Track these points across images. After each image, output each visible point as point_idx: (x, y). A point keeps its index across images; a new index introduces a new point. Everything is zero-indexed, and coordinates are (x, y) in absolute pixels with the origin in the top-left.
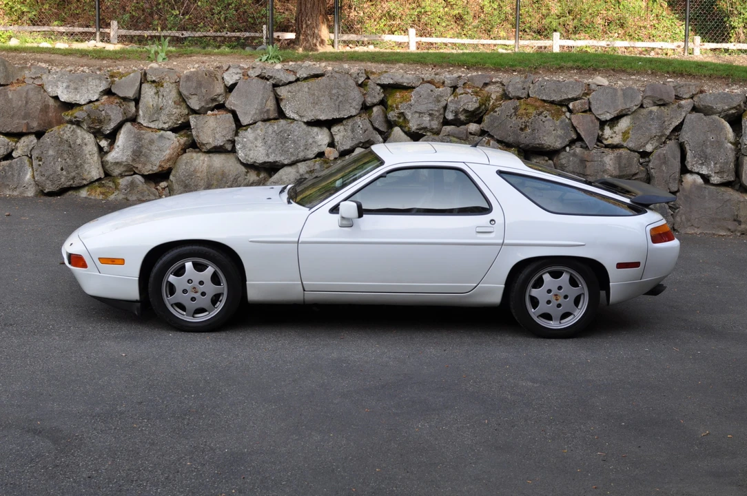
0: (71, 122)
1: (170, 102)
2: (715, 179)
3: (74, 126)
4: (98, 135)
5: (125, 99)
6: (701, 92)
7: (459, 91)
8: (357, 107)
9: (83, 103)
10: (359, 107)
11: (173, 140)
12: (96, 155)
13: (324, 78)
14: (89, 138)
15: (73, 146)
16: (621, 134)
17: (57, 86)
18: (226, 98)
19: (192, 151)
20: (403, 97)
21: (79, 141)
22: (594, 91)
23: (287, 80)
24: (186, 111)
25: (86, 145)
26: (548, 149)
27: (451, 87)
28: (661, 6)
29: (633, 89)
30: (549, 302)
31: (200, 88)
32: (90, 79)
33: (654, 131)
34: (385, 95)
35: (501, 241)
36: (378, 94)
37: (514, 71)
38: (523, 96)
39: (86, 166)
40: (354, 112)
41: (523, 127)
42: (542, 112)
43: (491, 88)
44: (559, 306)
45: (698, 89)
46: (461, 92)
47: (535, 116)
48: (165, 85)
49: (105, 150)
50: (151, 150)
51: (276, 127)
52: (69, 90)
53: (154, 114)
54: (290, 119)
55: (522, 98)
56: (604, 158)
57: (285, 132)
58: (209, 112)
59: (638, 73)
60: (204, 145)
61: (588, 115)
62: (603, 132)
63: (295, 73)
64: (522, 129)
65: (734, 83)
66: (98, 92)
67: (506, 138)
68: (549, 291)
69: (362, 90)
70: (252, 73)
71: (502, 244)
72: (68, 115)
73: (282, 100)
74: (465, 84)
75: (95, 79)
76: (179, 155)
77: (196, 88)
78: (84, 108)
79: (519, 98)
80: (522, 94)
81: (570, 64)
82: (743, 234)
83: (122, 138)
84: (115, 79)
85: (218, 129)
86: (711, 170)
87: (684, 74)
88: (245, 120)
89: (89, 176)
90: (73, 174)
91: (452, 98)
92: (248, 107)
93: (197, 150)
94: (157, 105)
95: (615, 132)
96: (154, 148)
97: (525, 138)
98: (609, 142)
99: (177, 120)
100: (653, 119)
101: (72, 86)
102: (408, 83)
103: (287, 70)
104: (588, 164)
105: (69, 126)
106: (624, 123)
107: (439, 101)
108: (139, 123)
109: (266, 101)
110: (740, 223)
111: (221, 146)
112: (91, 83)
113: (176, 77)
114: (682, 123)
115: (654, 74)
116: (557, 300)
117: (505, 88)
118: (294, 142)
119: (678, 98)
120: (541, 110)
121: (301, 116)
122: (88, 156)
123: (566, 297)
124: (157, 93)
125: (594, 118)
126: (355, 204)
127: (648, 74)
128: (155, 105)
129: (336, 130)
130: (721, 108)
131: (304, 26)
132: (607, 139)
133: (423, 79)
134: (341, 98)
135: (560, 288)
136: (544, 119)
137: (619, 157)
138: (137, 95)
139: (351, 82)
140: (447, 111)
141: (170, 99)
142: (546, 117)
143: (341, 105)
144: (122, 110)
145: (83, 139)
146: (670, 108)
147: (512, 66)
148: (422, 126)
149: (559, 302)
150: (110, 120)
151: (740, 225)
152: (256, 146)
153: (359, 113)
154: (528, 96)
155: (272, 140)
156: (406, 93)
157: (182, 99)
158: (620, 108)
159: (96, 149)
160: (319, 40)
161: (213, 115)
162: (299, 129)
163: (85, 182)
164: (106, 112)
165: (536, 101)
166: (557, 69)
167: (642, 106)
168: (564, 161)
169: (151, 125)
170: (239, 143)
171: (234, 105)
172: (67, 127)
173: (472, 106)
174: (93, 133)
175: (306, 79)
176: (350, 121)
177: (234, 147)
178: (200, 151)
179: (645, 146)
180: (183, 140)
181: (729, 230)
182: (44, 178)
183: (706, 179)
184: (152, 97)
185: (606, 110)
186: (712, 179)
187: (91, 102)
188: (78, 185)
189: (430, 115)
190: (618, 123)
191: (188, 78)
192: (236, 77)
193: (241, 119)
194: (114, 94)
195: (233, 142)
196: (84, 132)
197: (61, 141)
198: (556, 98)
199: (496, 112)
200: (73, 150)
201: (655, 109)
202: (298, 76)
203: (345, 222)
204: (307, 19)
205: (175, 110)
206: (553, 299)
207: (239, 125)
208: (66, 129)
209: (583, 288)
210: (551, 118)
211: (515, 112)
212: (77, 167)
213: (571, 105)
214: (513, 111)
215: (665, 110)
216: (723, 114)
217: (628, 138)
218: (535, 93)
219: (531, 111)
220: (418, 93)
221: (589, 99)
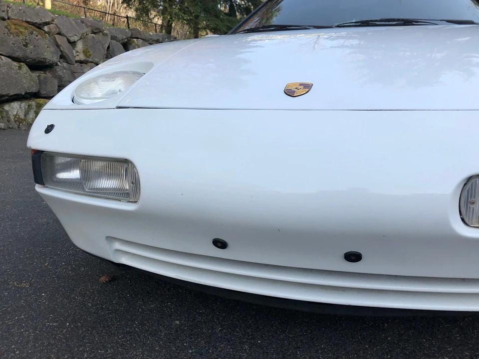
16: (82, 53)
26: (48, 64)
41: (25, 43)
47: (29, 35)
56: (84, 70)
67: (14, 54)
79: (4, 19)
95: (77, 52)
97: (30, 53)
98: (77, 58)
100: (97, 42)
106: (80, 45)
114: (109, 45)
120: (30, 30)
125: (66, 40)
130: (121, 38)
132: (75, 57)
136: (37, 38)
142: (37, 36)
154: (9, 18)
158: (81, 32)
165: (21, 22)
168: (60, 73)
185: (74, 33)
190: (76, 45)
198: (38, 21)
201: (93, 35)
210: (42, 38)
211: (9, 31)
213: (46, 28)
214: (7, 30)
215: (99, 37)
216: (121, 42)
217: (90, 55)
218: (16, 15)
219: (23, 31)
221: (56, 24)
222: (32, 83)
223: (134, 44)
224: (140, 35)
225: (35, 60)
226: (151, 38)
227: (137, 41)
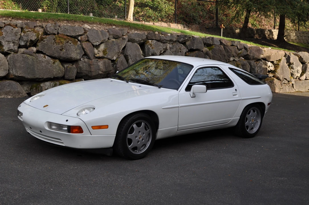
6: (128, 32)
16: (102, 52)
22: (88, 31)
26: (73, 60)
27: (20, 28)
29: (104, 31)
33: (116, 50)
37: (37, 21)
41: (61, 49)
43: (38, 29)
46: (26, 31)
47: (65, 43)
55: (56, 34)
56: (99, 63)
61: (88, 43)
64: (61, 50)
67: (53, 55)
79: (54, 34)
80: (55, 32)
91: (23, 34)
95: (99, 51)
97: (63, 54)
98: (98, 55)
100: (115, 45)
104: (92, 66)
106: (102, 47)
107: (16, 35)
114: (125, 47)
117: (45, 29)
119: (123, 35)
120: (68, 40)
125: (91, 44)
130: (138, 40)
132: (96, 54)
133: (5, 23)
136: (70, 45)
137: (105, 63)
140: (20, 40)
142: (70, 44)
146: (120, 40)
147: (35, 18)
148: (10, 49)
154: (58, 33)
158: (102, 39)
165: (64, 36)
167: (109, 39)
168: (81, 65)
173: (34, 38)
179: (113, 57)
185: (97, 40)
189: (13, 43)
190: (100, 47)
198: (73, 34)
199: (44, 41)
201: (114, 40)
210: (73, 44)
211: (55, 41)
213: (79, 38)
214: (54, 41)
215: (118, 41)
216: (138, 42)
217: (106, 53)
218: (62, 31)
219: (63, 41)
220: (6, 31)
221: (87, 35)
222: (59, 72)
223: (148, 44)
224: (155, 37)
225: (65, 58)
226: (165, 38)
227: (151, 41)
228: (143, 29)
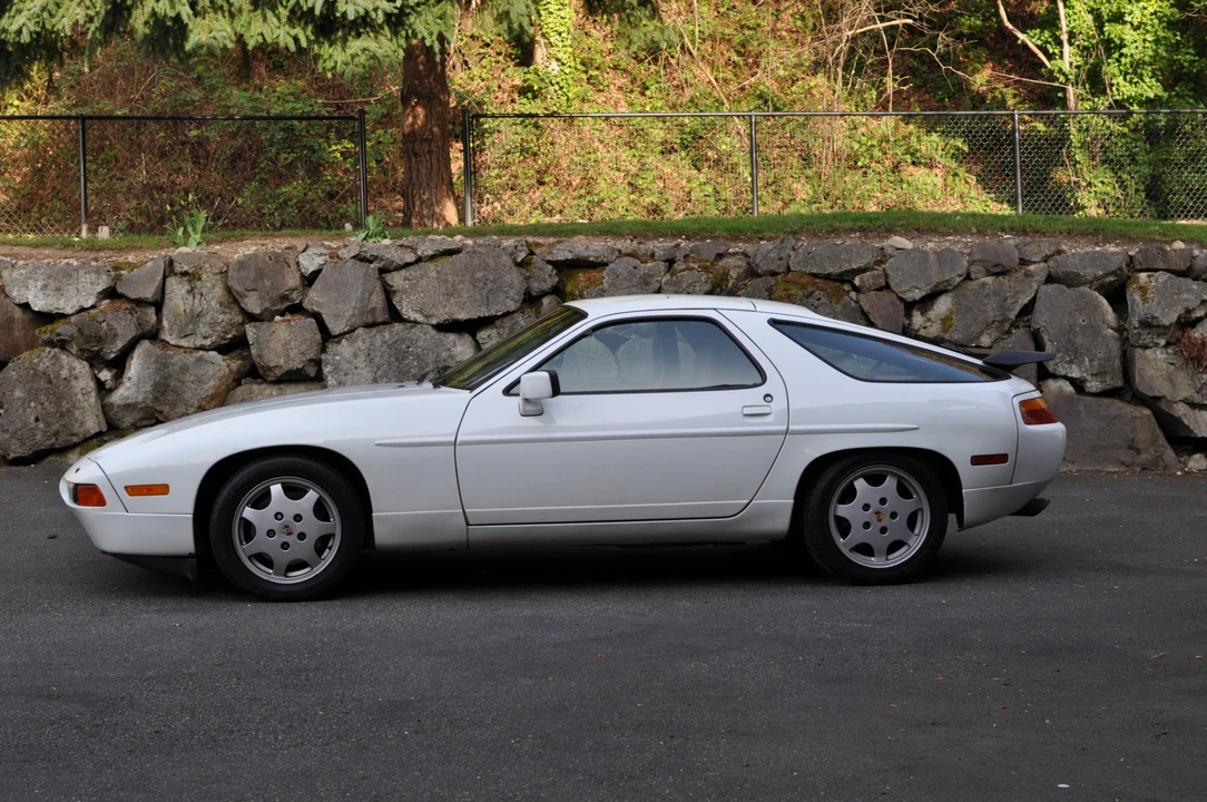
0: (50, 343)
1: (213, 303)
2: (1093, 385)
3: (56, 350)
4: (95, 362)
5: (140, 302)
6: (1059, 252)
7: (679, 266)
8: (517, 298)
9: (70, 313)
10: (520, 298)
11: (219, 365)
12: (93, 394)
13: (461, 255)
14: (82, 368)
15: (54, 381)
16: (939, 322)
17: (27, 287)
18: (304, 295)
19: (251, 383)
20: (589, 279)
21: (64, 373)
22: (891, 257)
23: (401, 260)
24: (239, 319)
25: (76, 378)
27: (665, 261)
28: (967, 182)
29: (953, 251)
30: (867, 525)
31: (262, 279)
32: (82, 272)
33: (991, 314)
34: (560, 280)
35: (785, 428)
36: (550, 276)
37: (762, 239)
38: (780, 271)
39: (77, 413)
40: (512, 306)
42: (813, 292)
43: (730, 261)
44: (883, 530)
45: (1053, 248)
46: (682, 267)
47: (801, 300)
48: (204, 276)
49: (107, 387)
50: (183, 382)
51: (387, 335)
52: (48, 292)
53: (187, 324)
54: (411, 322)
55: (778, 274)
57: (403, 342)
58: (278, 318)
59: (956, 232)
60: (270, 369)
61: (885, 295)
62: (911, 320)
63: (414, 250)
65: (1107, 240)
66: (95, 293)
68: (866, 507)
69: (523, 271)
70: (345, 254)
71: (787, 432)
72: (45, 333)
73: (394, 292)
74: (686, 256)
75: (89, 272)
76: (229, 390)
77: (255, 280)
78: (73, 319)
79: (774, 274)
80: (779, 267)
81: (849, 224)
82: (1145, 469)
83: (135, 367)
84: (122, 272)
85: (293, 343)
86: (1086, 371)
87: (1028, 230)
88: (336, 327)
89: (82, 429)
90: (56, 427)
91: (668, 277)
92: (340, 306)
93: (259, 380)
94: (192, 311)
95: (929, 320)
96: (189, 378)
98: (922, 334)
99: (226, 332)
100: (987, 296)
101: (52, 284)
102: (597, 258)
103: (401, 246)
105: (48, 349)
106: (943, 305)
107: (647, 284)
108: (164, 340)
109: (370, 295)
110: (1138, 451)
111: (298, 370)
112: (83, 280)
113: (222, 265)
114: (1033, 301)
115: (981, 233)
116: (879, 520)
117: (751, 260)
118: (418, 357)
119: (1024, 262)
120: (810, 289)
121: (427, 317)
122: (80, 396)
123: (893, 515)
124: (191, 291)
125: (895, 298)
126: (546, 374)
127: (972, 234)
128: (188, 311)
129: (485, 336)
130: (1093, 275)
131: (418, 203)
132: (917, 331)
133: (620, 251)
134: (490, 286)
135: (883, 501)
136: (816, 303)
138: (159, 296)
139: (506, 259)
141: (213, 298)
142: (819, 299)
143: (491, 296)
144: (134, 319)
145: (72, 369)
146: (1013, 279)
147: (756, 232)
149: (883, 524)
150: (115, 335)
151: (1139, 454)
152: (356, 368)
153: (520, 308)
154: (789, 270)
155: (382, 356)
156: (594, 274)
157: (233, 299)
158: (935, 280)
159: (92, 384)
160: (443, 223)
161: (283, 321)
162: (425, 337)
163: (75, 439)
164: (108, 324)
165: (801, 277)
166: (829, 232)
167: (968, 277)
169: (184, 343)
170: (328, 363)
171: (318, 304)
172: (44, 351)
173: (701, 288)
174: (87, 360)
175: (432, 258)
176: (505, 320)
177: (320, 371)
178: (265, 381)
179: (978, 338)
180: (236, 364)
181: (1123, 463)
182: (7, 436)
183: (1078, 385)
184: (182, 298)
185: (913, 284)
186: (1088, 385)
187: (83, 309)
188: (64, 444)
190: (932, 305)
191: (241, 264)
192: (320, 260)
193: (330, 326)
194: (121, 297)
195: (318, 363)
196: (72, 358)
197: (36, 375)
198: (833, 270)
200: (56, 389)
201: (989, 280)
202: (419, 253)
203: (530, 408)
204: (421, 191)
205: (221, 316)
206: (873, 521)
207: (327, 336)
208: (43, 354)
209: (920, 500)
210: (828, 302)
211: (769, 295)
212: (62, 415)
213: (857, 281)
215: (1006, 282)
216: (1095, 284)
217: (950, 326)
218: (798, 264)
219: (793, 292)
220: (614, 272)
221: (884, 270)
223: (1136, 287)
224: (1167, 260)
227: (1149, 276)
228: (1157, 237)
